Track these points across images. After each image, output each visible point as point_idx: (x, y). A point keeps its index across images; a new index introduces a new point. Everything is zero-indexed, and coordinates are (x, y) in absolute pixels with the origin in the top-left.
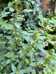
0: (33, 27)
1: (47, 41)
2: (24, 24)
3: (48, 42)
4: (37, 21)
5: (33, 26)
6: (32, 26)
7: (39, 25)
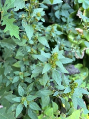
0: (66, 19)
1: (84, 49)
2: (52, 11)
3: (85, 51)
4: (76, 5)
5: (66, 17)
6: (64, 17)
7: (78, 17)
